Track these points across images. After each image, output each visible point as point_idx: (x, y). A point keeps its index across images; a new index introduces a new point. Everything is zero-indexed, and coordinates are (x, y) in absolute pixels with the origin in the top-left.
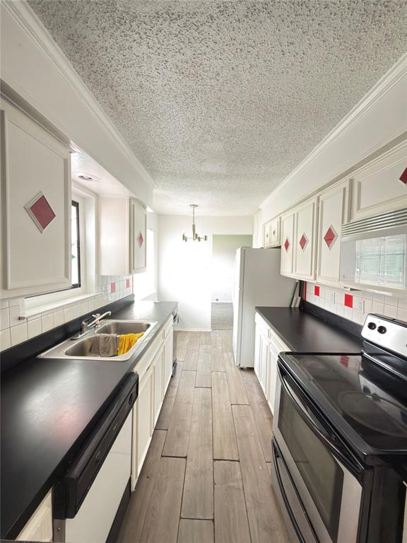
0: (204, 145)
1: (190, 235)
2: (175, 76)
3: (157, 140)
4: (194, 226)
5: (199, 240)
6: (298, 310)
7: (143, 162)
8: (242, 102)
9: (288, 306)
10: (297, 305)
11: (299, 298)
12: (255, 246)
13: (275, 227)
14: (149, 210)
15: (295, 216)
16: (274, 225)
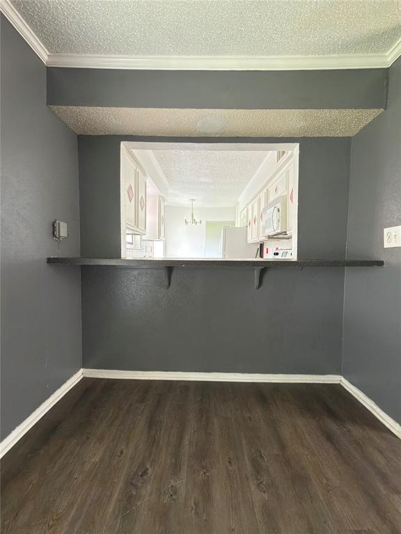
1: (189, 220)
4: (192, 214)
5: (196, 224)
12: (236, 226)
13: (245, 213)
14: (166, 203)
15: (253, 206)
16: (245, 212)
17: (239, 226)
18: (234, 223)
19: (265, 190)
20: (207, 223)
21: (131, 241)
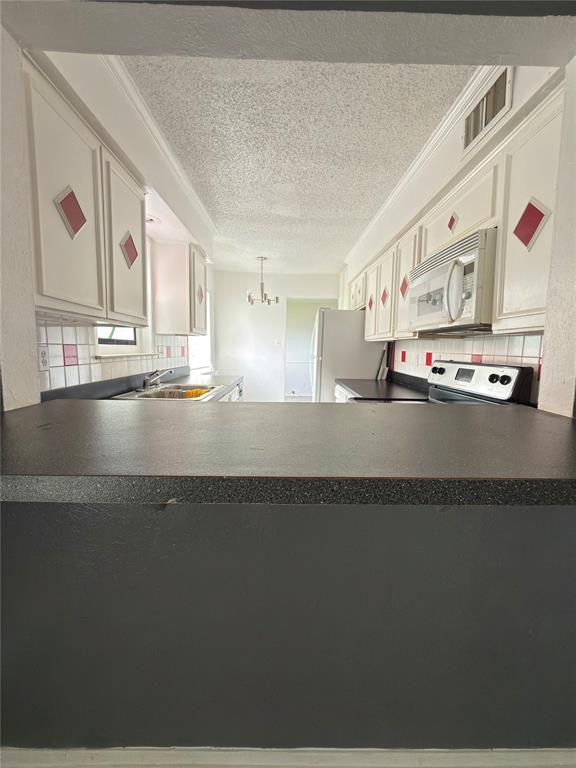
0: (274, 186)
1: (257, 296)
2: (247, 125)
3: (224, 180)
4: (262, 284)
5: (269, 303)
6: (385, 382)
7: (205, 202)
8: (311, 148)
9: (373, 377)
10: (384, 377)
11: (387, 369)
12: (340, 308)
13: (360, 285)
14: (208, 261)
15: (379, 269)
16: (360, 282)
17: (345, 308)
18: (335, 302)
19: (415, 230)
20: (291, 304)
21: (132, 339)
